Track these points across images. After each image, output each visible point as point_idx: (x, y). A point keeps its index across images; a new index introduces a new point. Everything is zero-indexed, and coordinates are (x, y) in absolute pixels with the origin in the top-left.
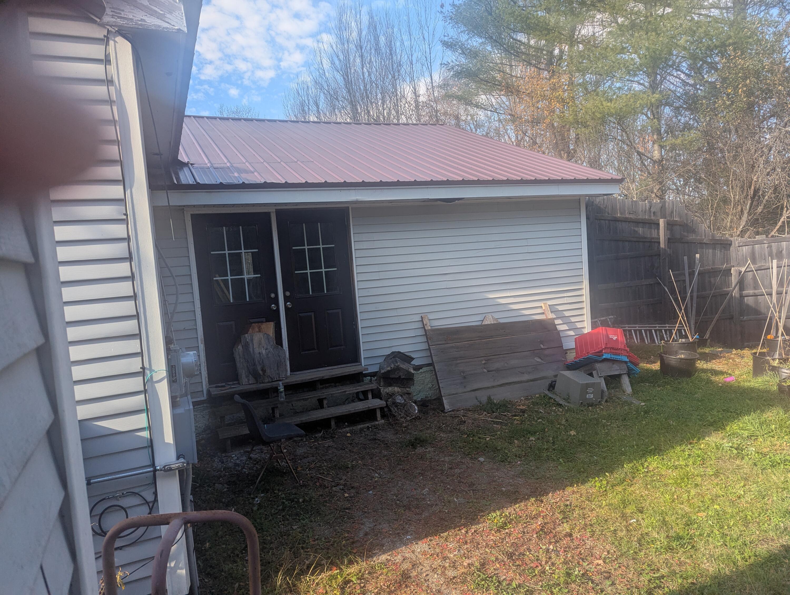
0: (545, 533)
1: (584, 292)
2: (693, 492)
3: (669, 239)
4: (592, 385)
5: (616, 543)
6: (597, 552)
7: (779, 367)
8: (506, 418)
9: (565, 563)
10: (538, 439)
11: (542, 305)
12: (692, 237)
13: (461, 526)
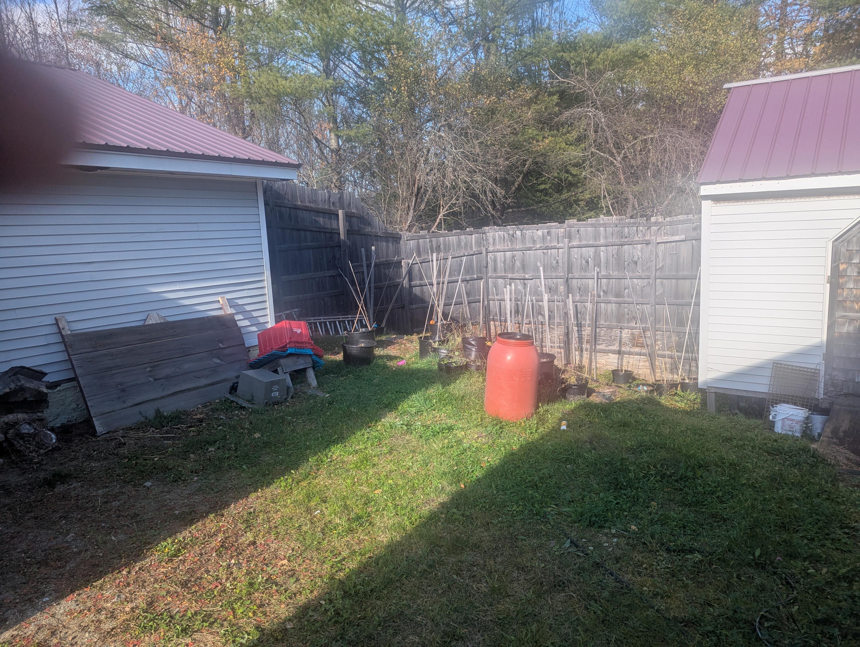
0: (226, 548)
1: (265, 284)
2: (371, 472)
3: (348, 230)
4: (277, 382)
5: (301, 539)
6: (281, 553)
7: (439, 348)
8: (180, 431)
9: (248, 573)
10: (219, 448)
11: (220, 299)
12: (368, 229)
13: (122, 566)
